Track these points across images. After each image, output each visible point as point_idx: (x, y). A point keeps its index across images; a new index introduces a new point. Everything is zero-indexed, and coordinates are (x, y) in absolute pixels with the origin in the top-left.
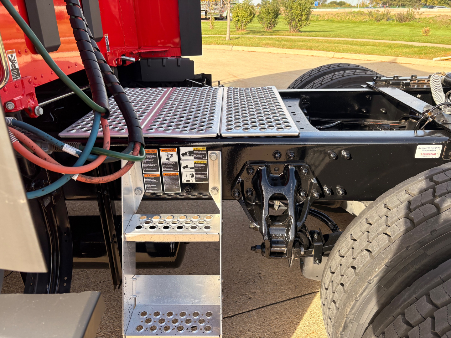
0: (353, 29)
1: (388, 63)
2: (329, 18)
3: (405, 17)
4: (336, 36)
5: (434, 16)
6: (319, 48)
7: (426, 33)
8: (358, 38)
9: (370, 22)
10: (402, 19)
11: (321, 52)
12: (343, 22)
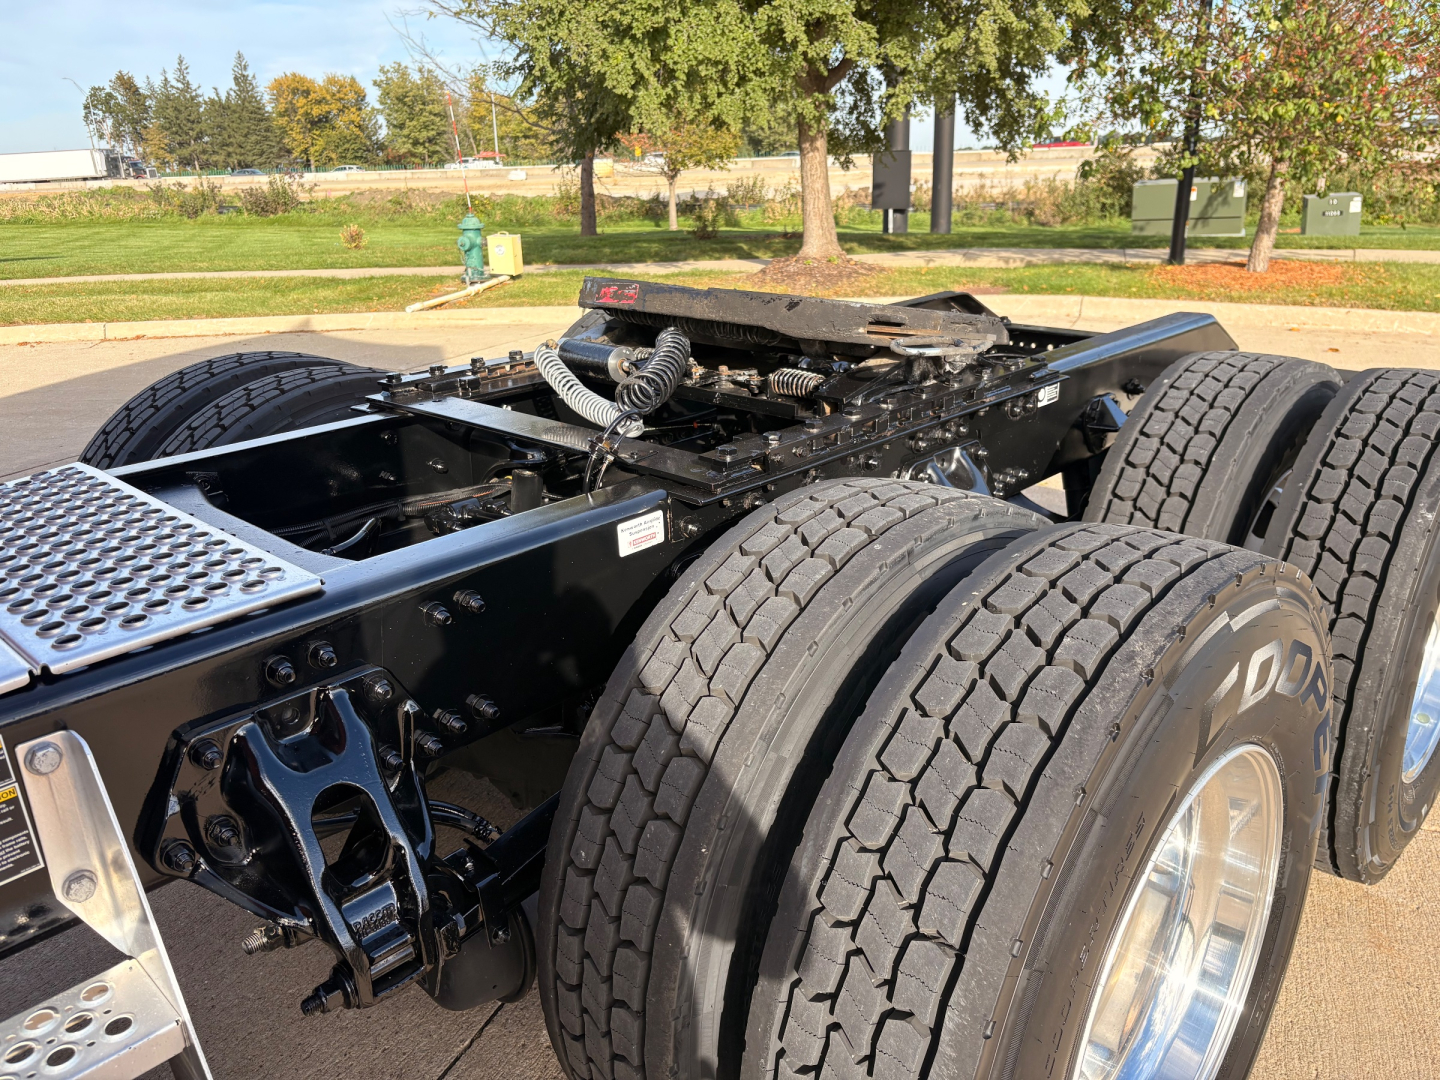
0: (123, 243)
1: (293, 336)
2: (18, 212)
3: (270, 199)
4: (81, 270)
5: (348, 193)
6: (39, 314)
7: (354, 241)
8: (162, 270)
9: (168, 218)
10: (264, 207)
11: (50, 327)
12: (74, 223)
